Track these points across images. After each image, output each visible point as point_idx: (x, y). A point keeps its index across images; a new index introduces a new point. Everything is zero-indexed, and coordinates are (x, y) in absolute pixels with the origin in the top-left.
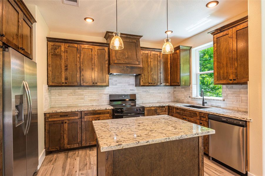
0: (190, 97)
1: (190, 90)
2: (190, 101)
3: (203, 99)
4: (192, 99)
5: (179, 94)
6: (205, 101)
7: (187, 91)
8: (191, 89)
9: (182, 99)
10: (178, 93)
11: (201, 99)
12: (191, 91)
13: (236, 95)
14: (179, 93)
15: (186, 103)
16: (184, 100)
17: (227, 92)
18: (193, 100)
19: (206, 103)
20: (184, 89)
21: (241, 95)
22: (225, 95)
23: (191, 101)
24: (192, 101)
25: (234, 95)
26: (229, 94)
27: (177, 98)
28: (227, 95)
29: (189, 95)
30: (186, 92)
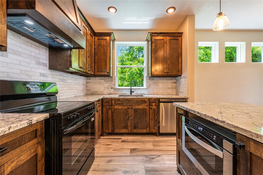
0: (112, 88)
1: (112, 81)
2: (112, 92)
3: (131, 89)
4: (115, 90)
5: (95, 86)
7: (108, 82)
8: (114, 80)
9: (101, 92)
10: (94, 84)
11: (129, 89)
12: (113, 83)
13: (156, 84)
14: (96, 84)
15: (107, 95)
16: (104, 91)
17: (150, 83)
18: (116, 91)
19: (133, 92)
20: (103, 81)
21: (159, 84)
22: (149, 84)
23: (114, 92)
24: (115, 92)
25: (154, 84)
26: (151, 84)
27: (91, 90)
28: (150, 85)
29: (111, 87)
30: (107, 83)
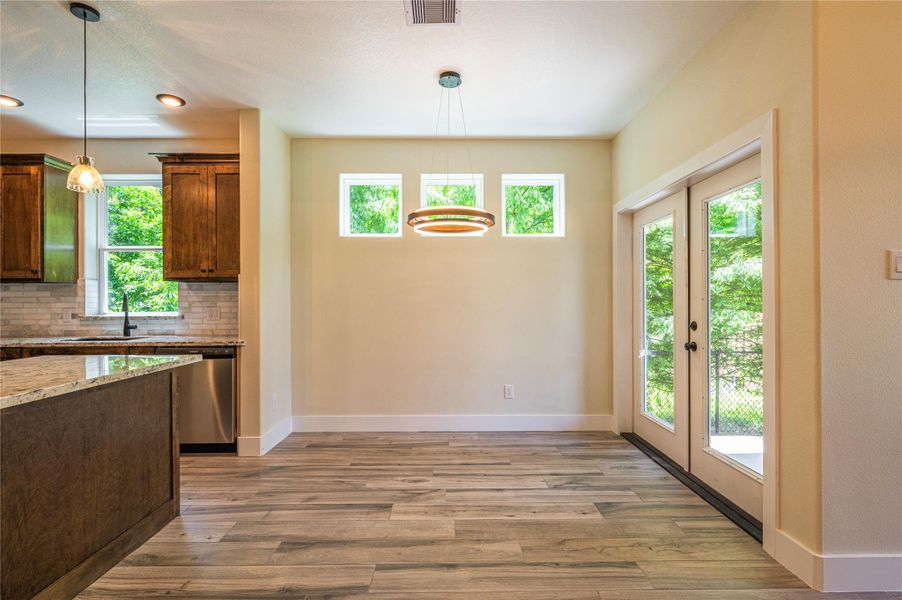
0: (74, 316)
1: (76, 295)
2: (75, 328)
3: (126, 318)
4: (83, 323)
5: (24, 311)
6: (131, 323)
7: (63, 298)
8: (80, 293)
9: (40, 326)
10: (20, 305)
11: (120, 318)
12: (79, 299)
13: (209, 304)
14: (26, 305)
15: (59, 336)
16: (49, 326)
17: (191, 299)
18: (87, 325)
19: (135, 327)
20: (49, 294)
21: (219, 304)
22: (186, 305)
23: (80, 328)
24: (84, 328)
25: (204, 304)
26: (194, 302)
27: (13, 322)
28: (190, 305)
29: (70, 312)
30: (60, 301)
